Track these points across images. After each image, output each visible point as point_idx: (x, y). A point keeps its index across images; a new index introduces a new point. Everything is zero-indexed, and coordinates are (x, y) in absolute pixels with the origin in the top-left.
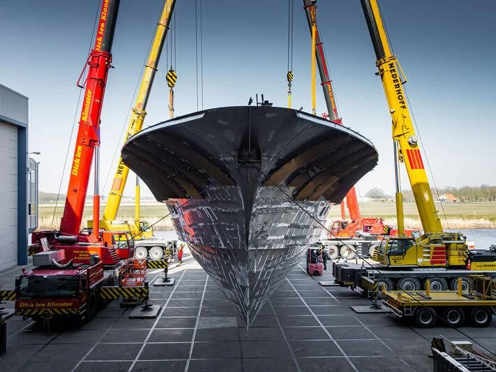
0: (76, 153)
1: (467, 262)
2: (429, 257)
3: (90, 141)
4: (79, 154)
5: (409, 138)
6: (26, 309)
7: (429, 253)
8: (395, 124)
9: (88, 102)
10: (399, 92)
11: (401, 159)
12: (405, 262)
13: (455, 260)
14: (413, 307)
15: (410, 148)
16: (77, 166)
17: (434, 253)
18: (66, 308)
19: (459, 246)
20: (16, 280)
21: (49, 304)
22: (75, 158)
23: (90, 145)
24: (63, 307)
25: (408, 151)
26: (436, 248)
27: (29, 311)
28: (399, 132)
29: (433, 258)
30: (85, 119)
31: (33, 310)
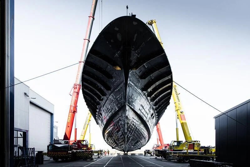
0: (69, 115)
1: (200, 149)
2: (187, 147)
3: (74, 111)
4: (70, 115)
5: (181, 110)
6: (51, 154)
7: (187, 146)
8: (176, 107)
9: (73, 99)
10: (177, 96)
11: (178, 118)
12: (179, 149)
13: (196, 148)
14: (182, 156)
15: (181, 114)
16: (69, 119)
17: (189, 146)
18: (64, 154)
19: (197, 144)
20: (48, 146)
21: (58, 153)
22: (69, 117)
23: (73, 113)
24: (63, 154)
25: (180, 115)
26: (190, 144)
27: (52, 155)
28: (177, 109)
29: (189, 147)
30: (72, 105)
31: (53, 154)
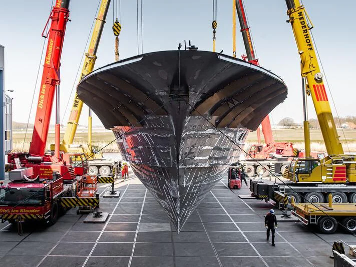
0: (41, 90)
3: (53, 80)
4: (44, 90)
5: (315, 75)
6: (4, 214)
8: (303, 64)
9: (51, 49)
10: (307, 36)
11: (308, 92)
12: (311, 179)
13: (354, 178)
14: (318, 217)
15: (316, 84)
16: (42, 100)
17: (336, 172)
18: (35, 214)
21: (21, 211)
22: (41, 94)
23: (52, 84)
24: (32, 213)
25: (314, 86)
27: (6, 216)
28: (306, 70)
29: (335, 176)
30: (48, 63)
31: (9, 215)
